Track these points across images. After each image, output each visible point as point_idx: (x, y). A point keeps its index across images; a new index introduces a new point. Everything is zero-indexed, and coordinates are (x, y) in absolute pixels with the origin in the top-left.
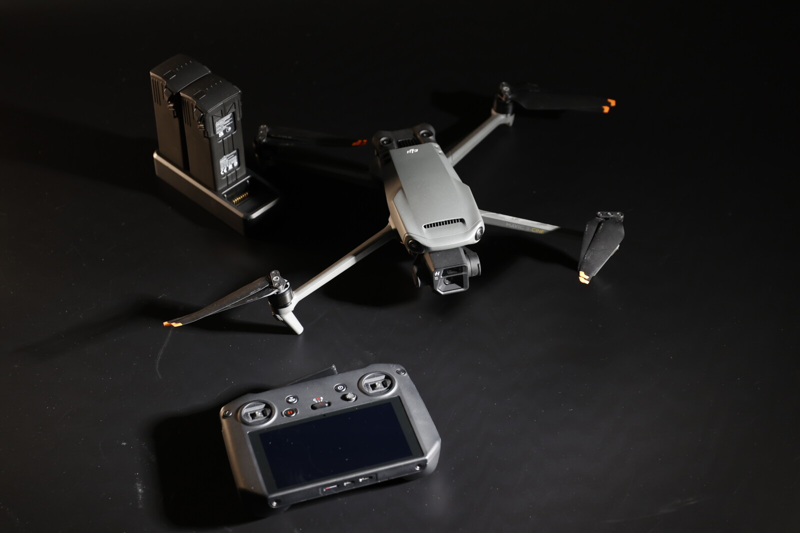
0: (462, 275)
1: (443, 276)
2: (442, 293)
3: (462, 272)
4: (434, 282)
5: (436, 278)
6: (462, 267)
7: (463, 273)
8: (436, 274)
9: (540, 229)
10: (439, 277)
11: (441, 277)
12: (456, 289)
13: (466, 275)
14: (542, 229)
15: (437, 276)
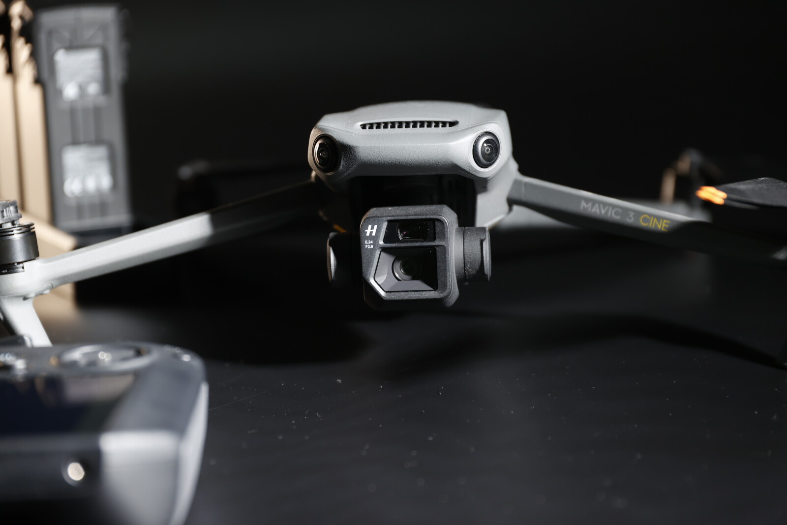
0: (433, 247)
1: (385, 241)
2: (382, 293)
3: (434, 239)
4: (362, 253)
5: (368, 245)
6: (434, 221)
7: (436, 243)
8: (368, 231)
9: (659, 218)
10: (375, 239)
11: (381, 243)
12: (419, 290)
13: (444, 249)
14: (664, 218)
15: (371, 237)
